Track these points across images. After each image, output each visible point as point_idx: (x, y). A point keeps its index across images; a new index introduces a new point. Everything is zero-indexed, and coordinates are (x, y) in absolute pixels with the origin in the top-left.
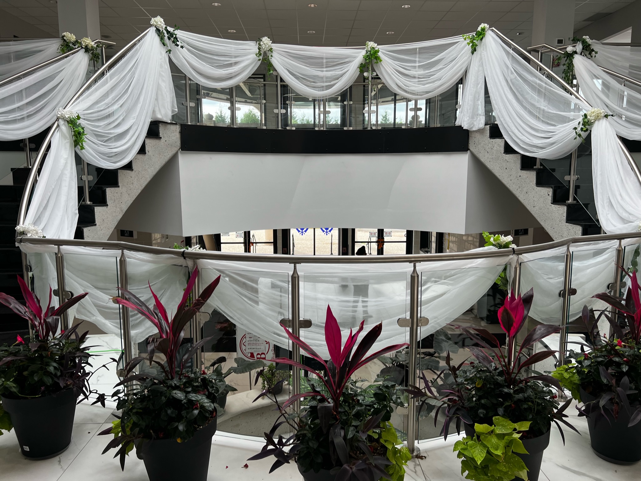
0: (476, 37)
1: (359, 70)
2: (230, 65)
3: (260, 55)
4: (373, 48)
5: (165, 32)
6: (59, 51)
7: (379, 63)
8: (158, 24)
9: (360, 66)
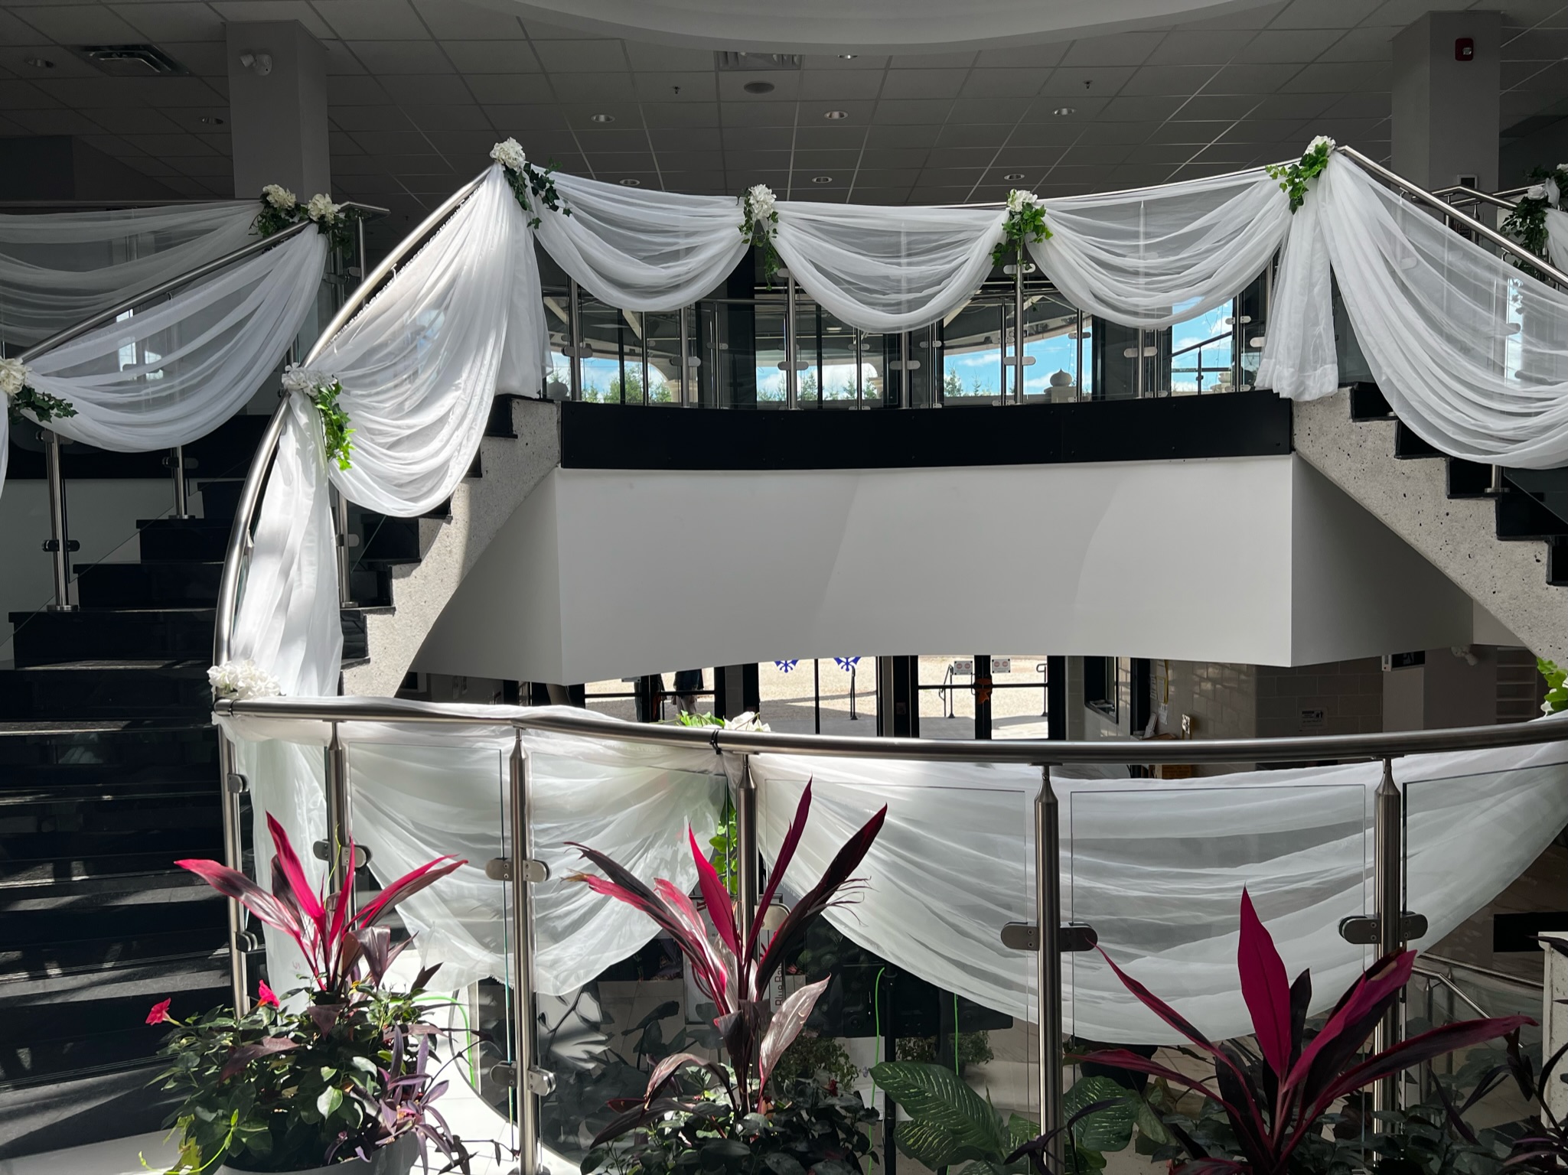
0: (1306, 171)
1: (992, 259)
2: (675, 256)
3: (749, 229)
4: (1028, 204)
5: (526, 176)
6: (254, 230)
7: (1044, 240)
8: (509, 158)
9: (994, 250)
